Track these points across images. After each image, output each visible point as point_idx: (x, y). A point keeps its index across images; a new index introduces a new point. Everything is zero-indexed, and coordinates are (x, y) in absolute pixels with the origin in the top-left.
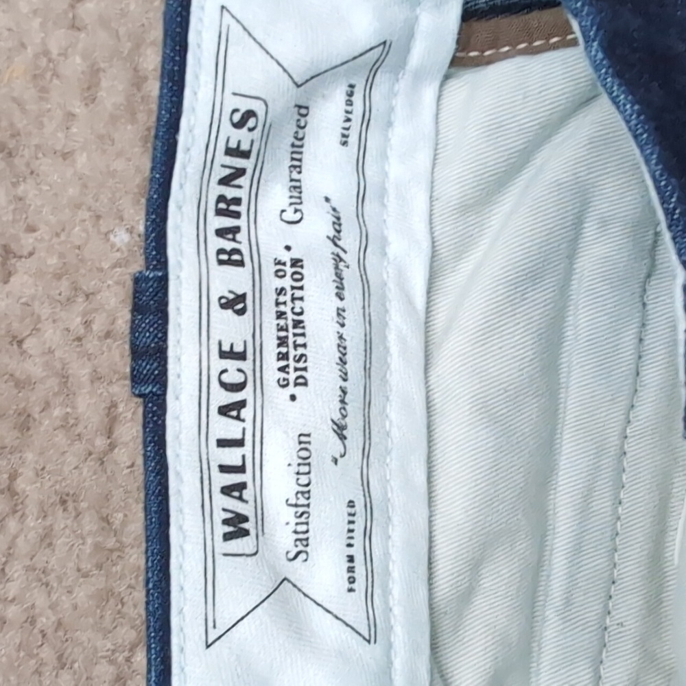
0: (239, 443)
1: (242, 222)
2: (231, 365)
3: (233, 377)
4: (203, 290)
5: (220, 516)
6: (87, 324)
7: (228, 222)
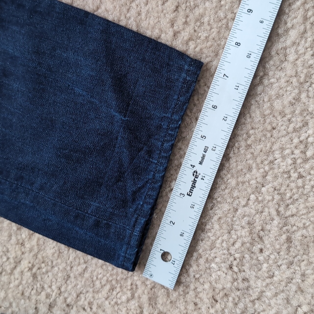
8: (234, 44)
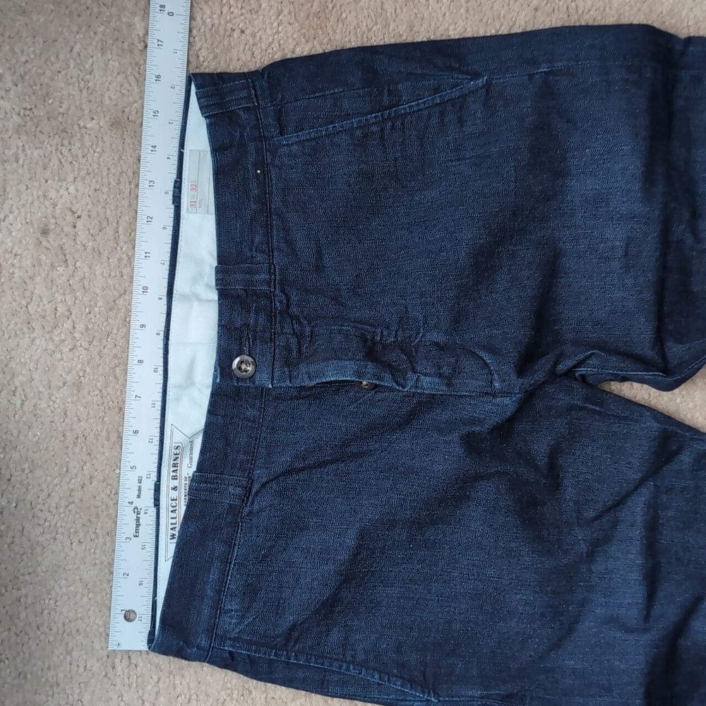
0: (176, 518)
1: (178, 468)
2: (174, 502)
3: (174, 505)
4: (168, 486)
5: (170, 534)
6: (111, 492)
7: (175, 469)
8: (136, 362)
